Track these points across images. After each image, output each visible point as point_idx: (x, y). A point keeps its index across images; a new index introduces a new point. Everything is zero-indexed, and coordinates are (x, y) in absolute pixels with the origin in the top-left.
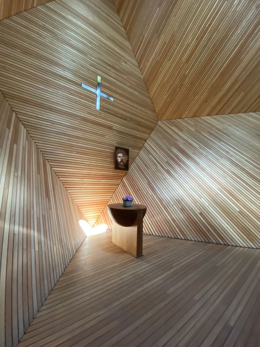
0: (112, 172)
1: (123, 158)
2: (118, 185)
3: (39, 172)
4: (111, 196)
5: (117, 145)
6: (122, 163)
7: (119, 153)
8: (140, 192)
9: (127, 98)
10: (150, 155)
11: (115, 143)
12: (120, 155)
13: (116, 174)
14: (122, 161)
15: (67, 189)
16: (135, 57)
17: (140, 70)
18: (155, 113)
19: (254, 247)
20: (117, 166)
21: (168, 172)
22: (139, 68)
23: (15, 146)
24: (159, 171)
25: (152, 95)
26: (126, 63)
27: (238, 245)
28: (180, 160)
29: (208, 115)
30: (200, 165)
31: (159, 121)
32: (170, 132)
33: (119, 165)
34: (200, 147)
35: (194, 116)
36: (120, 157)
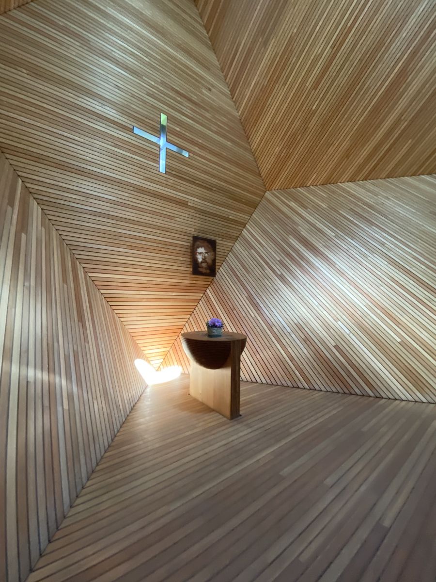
0: (188, 278)
1: (206, 255)
2: (198, 301)
3: (65, 280)
4: (186, 320)
5: (195, 234)
6: (204, 265)
7: (198, 248)
8: (235, 312)
9: (211, 152)
10: (252, 251)
11: (193, 230)
12: (201, 250)
13: (194, 282)
14: (204, 260)
15: (114, 308)
16: (226, 80)
17: (234, 102)
18: (261, 178)
19: (424, 400)
20: (196, 269)
21: (282, 278)
22: (233, 98)
23: (23, 236)
24: (267, 277)
25: (254, 146)
26: (210, 90)
27: (397, 397)
28: (302, 257)
29: (350, 181)
30: (336, 266)
31: (267, 192)
32: (285, 209)
33: (199, 267)
34: (337, 236)
35: (327, 182)
36: (200, 253)
